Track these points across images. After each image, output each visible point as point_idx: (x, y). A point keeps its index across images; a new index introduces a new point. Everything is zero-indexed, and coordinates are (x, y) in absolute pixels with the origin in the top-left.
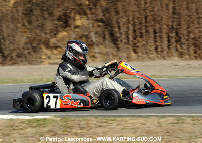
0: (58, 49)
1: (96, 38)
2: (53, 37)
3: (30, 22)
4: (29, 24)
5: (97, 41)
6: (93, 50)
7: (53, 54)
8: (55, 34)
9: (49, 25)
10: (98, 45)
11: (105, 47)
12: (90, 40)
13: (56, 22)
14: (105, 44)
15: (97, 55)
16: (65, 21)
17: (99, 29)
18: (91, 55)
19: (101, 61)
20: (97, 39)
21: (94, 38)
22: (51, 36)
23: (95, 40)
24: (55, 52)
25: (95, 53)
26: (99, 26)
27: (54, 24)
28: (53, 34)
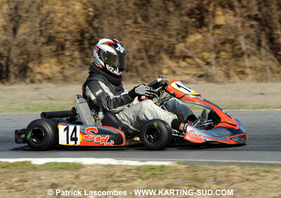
0: (187, 60)
1: (246, 44)
2: (181, 42)
3: (146, 18)
4: (143, 20)
5: (248, 49)
6: (241, 63)
7: (179, 67)
8: (184, 37)
9: (175, 23)
10: (249, 56)
11: (261, 59)
12: (237, 47)
13: (186, 18)
14: (260, 53)
15: (248, 71)
16: (200, 18)
17: (252, 31)
18: (239, 70)
19: (253, 80)
20: (248, 46)
21: (244, 45)
22: (177, 40)
23: (244, 48)
24: (183, 64)
25: (245, 67)
26: (252, 26)
27: (182, 22)
28: (180, 36)
